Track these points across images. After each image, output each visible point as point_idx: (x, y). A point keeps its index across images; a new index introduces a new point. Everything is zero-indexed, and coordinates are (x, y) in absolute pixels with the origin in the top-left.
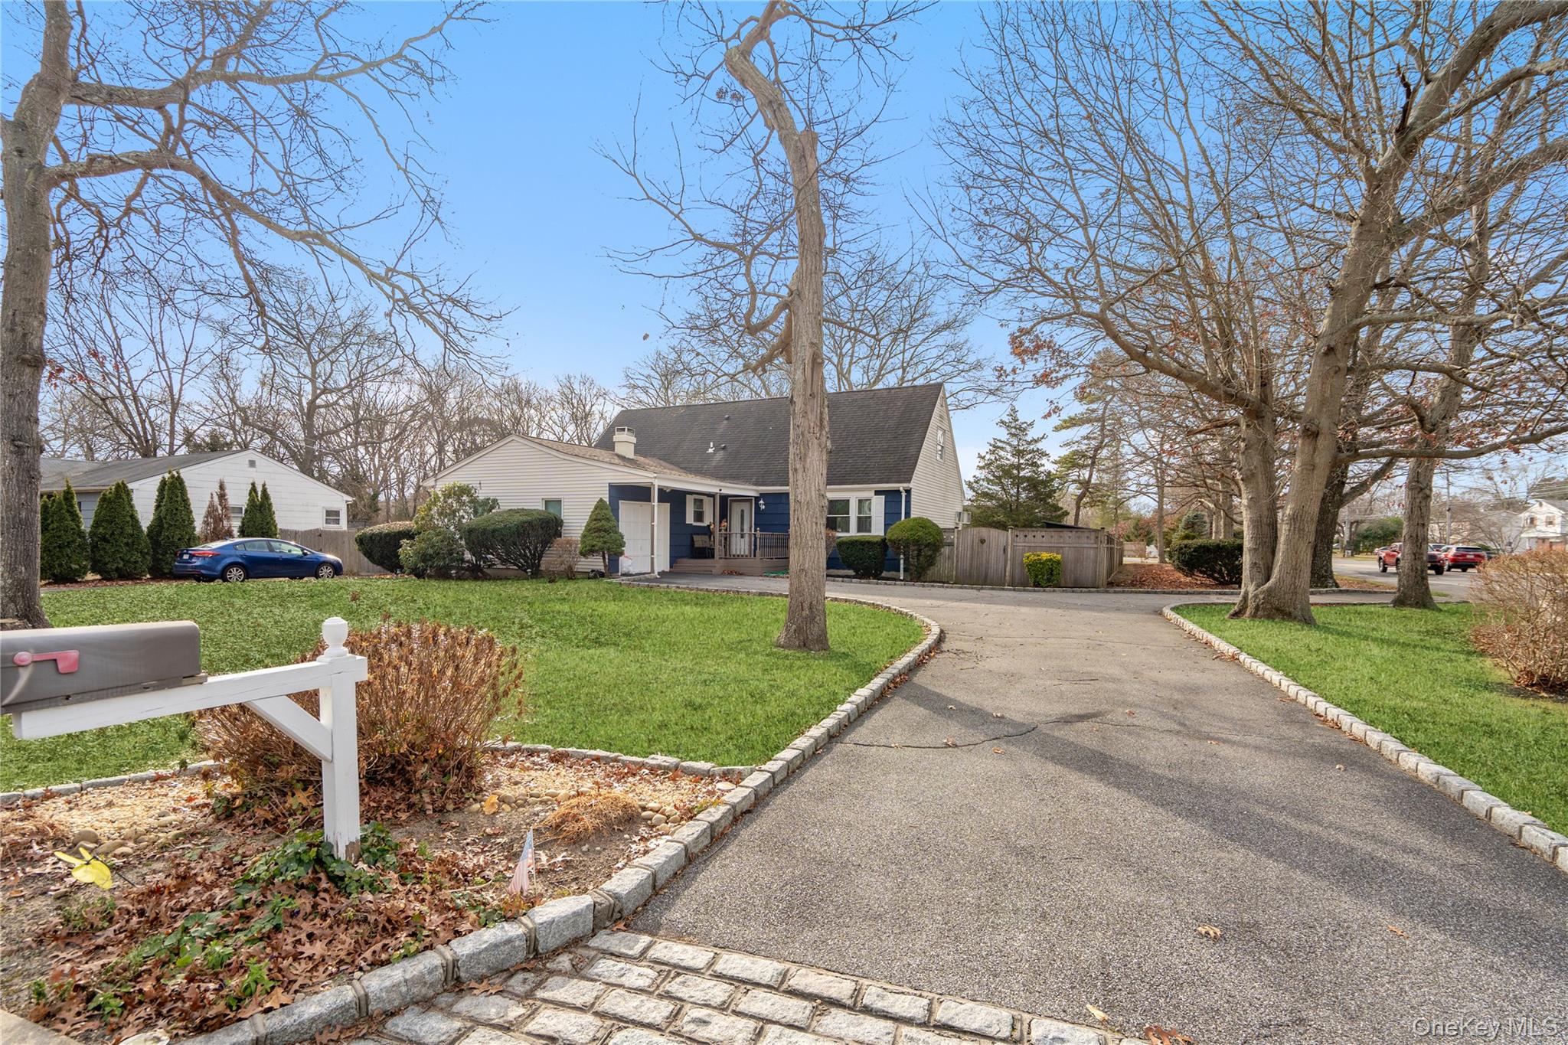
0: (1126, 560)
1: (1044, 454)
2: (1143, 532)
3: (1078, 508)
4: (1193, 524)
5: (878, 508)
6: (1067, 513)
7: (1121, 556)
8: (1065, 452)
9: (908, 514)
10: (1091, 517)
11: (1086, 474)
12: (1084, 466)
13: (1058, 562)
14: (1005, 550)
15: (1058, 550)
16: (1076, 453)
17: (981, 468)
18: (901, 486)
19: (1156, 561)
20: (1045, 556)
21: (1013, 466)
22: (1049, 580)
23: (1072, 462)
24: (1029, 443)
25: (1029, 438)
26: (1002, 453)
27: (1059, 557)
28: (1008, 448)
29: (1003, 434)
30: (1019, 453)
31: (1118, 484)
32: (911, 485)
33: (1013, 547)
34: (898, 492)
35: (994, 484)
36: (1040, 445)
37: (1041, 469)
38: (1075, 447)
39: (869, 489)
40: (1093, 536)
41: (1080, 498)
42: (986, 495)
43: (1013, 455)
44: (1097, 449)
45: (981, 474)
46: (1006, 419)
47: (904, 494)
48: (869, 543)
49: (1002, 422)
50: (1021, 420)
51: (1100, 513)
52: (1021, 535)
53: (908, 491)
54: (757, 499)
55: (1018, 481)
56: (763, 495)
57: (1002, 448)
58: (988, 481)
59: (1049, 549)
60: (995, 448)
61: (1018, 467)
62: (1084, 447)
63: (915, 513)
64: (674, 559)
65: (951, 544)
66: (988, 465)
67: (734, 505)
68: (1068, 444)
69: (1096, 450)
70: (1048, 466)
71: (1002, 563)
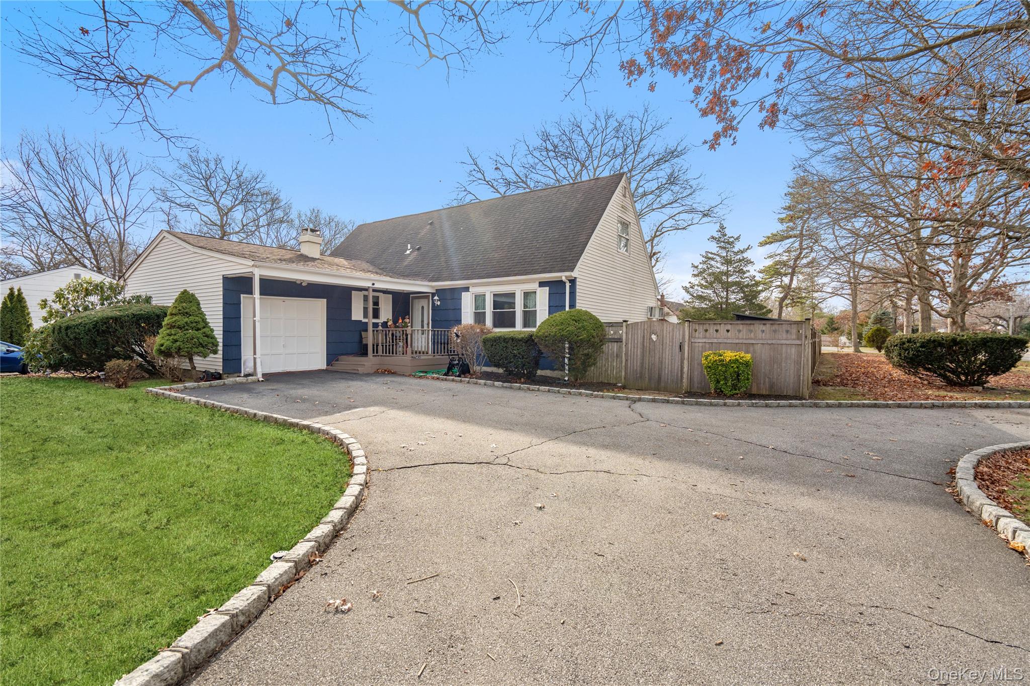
0: (825, 350)
1: (749, 262)
2: (834, 326)
3: (781, 307)
4: (881, 319)
5: (542, 300)
6: (770, 311)
7: (820, 346)
8: (769, 262)
9: (572, 305)
10: (791, 313)
11: (786, 280)
12: (786, 275)
13: (747, 364)
14: (681, 347)
15: (747, 347)
16: (777, 263)
17: (695, 275)
18: (563, 276)
19: (851, 350)
20: (729, 355)
21: (722, 273)
22: (734, 387)
23: (775, 271)
24: (736, 254)
25: (736, 250)
26: (712, 263)
27: (748, 357)
28: (718, 259)
29: (713, 247)
30: (727, 262)
31: (814, 288)
32: (574, 274)
33: (691, 344)
34: (561, 283)
35: (706, 287)
36: (745, 255)
37: (747, 275)
38: (777, 258)
39: (533, 281)
40: (794, 330)
41: (782, 300)
42: (701, 298)
43: (722, 264)
44: (798, 258)
45: (696, 281)
46: (716, 235)
47: (568, 285)
48: (513, 339)
49: (713, 238)
50: (729, 235)
51: (799, 312)
52: (701, 329)
53: (573, 281)
54: (433, 295)
55: (727, 286)
56: (439, 292)
57: (713, 259)
58: (701, 286)
59: (735, 347)
60: (708, 258)
61: (727, 274)
62: (785, 258)
63: (581, 305)
64: (332, 356)
65: (619, 341)
66: (700, 274)
67: (416, 301)
68: (771, 257)
69: (796, 260)
70: (754, 271)
71: (677, 364)
